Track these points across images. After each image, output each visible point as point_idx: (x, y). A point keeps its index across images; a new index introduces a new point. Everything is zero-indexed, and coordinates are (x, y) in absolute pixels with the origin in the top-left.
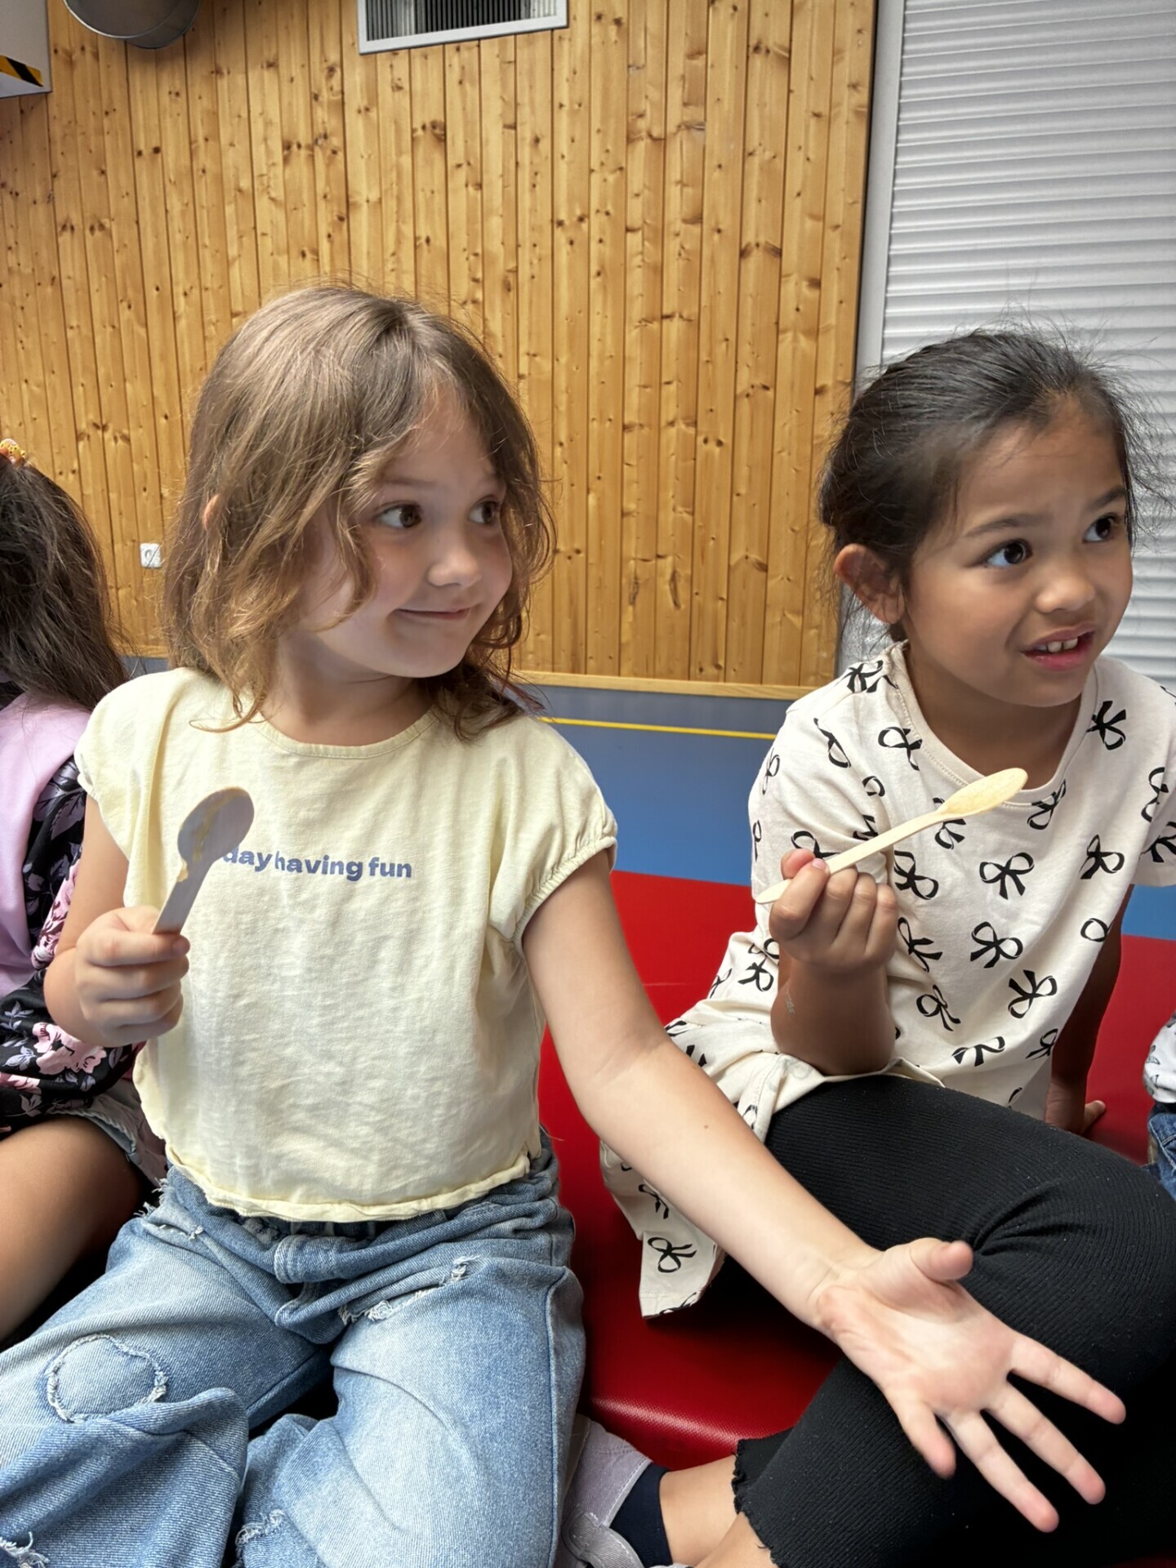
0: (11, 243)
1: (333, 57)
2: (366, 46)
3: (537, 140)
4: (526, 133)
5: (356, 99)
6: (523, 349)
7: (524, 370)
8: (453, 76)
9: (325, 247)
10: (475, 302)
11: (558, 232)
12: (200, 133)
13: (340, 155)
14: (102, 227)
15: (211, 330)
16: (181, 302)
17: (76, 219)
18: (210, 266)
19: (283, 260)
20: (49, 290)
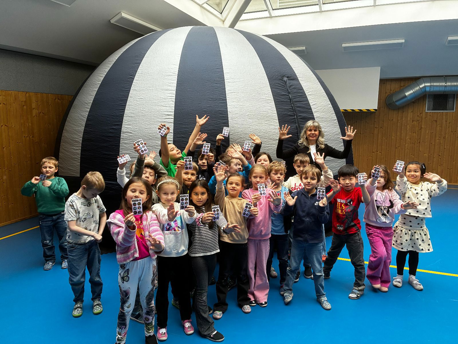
0: (366, 129)
1: (421, 112)
2: (426, 111)
3: (450, 123)
4: (448, 122)
5: (424, 117)
6: (446, 145)
7: (445, 147)
8: (439, 115)
9: (417, 132)
10: (439, 139)
11: (452, 132)
12: (399, 119)
13: (421, 122)
14: (382, 128)
15: (397, 141)
16: (393, 138)
17: (377, 127)
18: (398, 134)
19: (410, 134)
20: (372, 134)
